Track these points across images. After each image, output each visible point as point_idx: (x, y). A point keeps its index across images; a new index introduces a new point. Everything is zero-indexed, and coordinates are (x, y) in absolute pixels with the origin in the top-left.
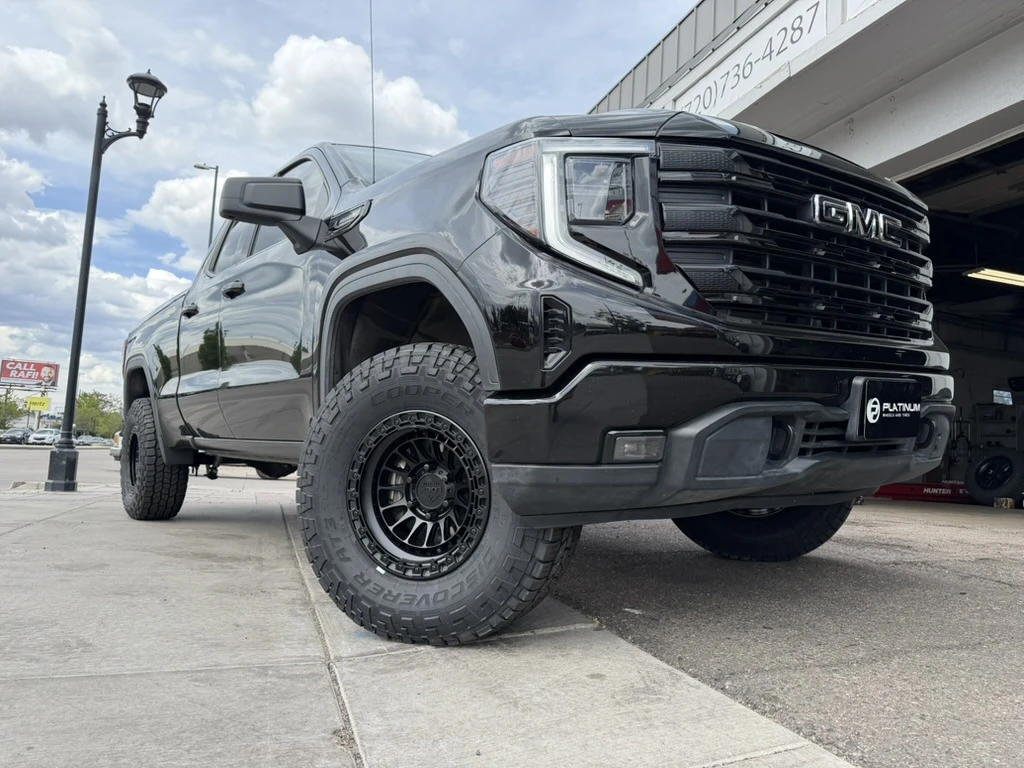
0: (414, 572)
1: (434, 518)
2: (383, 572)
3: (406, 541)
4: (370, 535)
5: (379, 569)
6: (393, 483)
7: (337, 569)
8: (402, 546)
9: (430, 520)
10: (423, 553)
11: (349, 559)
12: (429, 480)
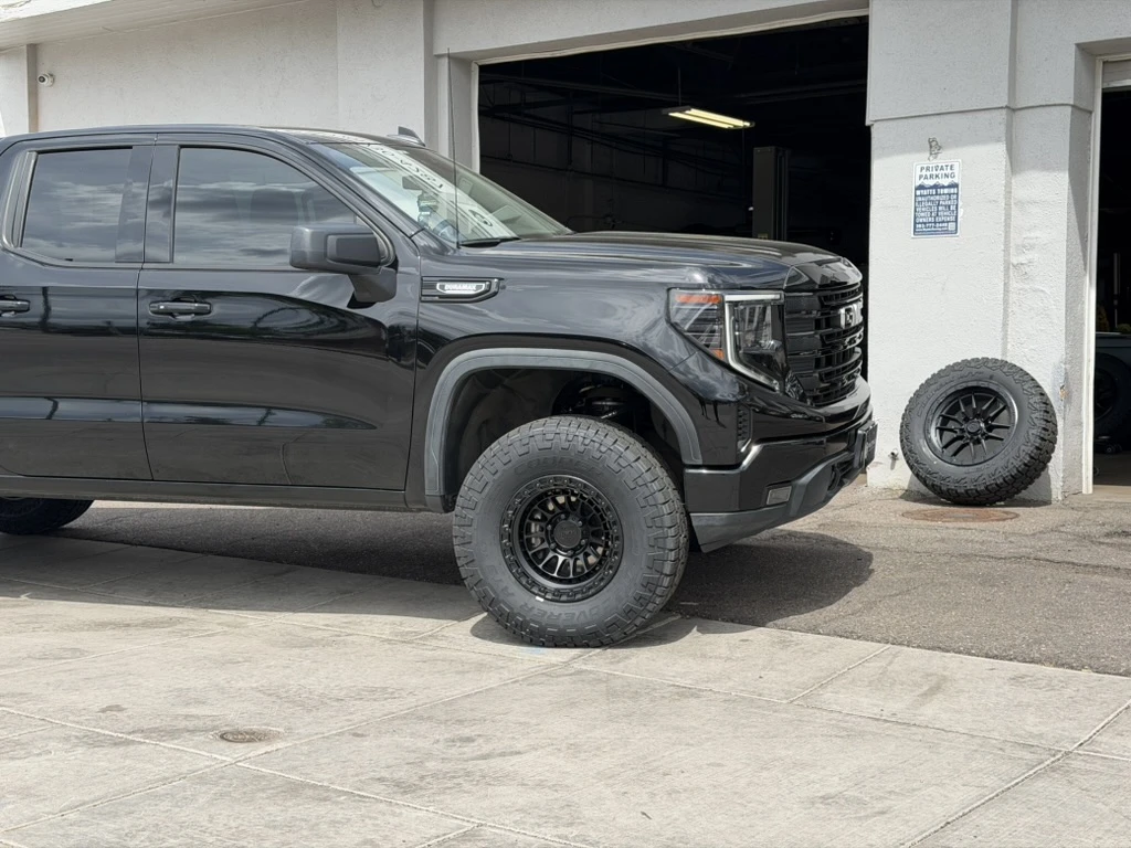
0: (568, 596)
1: (574, 556)
2: (542, 600)
3: (555, 575)
4: (525, 574)
5: (538, 598)
6: (533, 530)
7: (505, 604)
8: (553, 579)
9: (571, 557)
10: (570, 582)
11: (513, 594)
12: (564, 526)
